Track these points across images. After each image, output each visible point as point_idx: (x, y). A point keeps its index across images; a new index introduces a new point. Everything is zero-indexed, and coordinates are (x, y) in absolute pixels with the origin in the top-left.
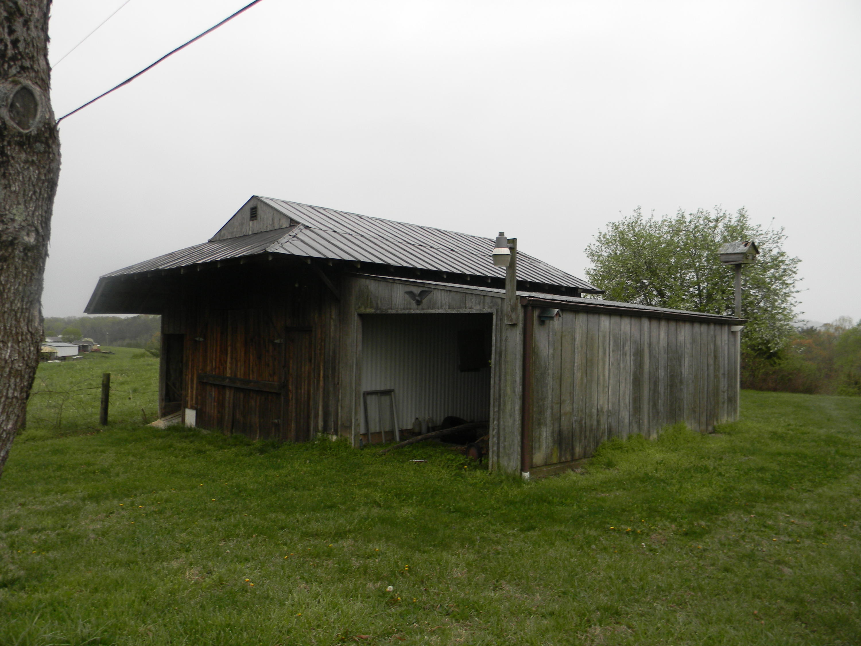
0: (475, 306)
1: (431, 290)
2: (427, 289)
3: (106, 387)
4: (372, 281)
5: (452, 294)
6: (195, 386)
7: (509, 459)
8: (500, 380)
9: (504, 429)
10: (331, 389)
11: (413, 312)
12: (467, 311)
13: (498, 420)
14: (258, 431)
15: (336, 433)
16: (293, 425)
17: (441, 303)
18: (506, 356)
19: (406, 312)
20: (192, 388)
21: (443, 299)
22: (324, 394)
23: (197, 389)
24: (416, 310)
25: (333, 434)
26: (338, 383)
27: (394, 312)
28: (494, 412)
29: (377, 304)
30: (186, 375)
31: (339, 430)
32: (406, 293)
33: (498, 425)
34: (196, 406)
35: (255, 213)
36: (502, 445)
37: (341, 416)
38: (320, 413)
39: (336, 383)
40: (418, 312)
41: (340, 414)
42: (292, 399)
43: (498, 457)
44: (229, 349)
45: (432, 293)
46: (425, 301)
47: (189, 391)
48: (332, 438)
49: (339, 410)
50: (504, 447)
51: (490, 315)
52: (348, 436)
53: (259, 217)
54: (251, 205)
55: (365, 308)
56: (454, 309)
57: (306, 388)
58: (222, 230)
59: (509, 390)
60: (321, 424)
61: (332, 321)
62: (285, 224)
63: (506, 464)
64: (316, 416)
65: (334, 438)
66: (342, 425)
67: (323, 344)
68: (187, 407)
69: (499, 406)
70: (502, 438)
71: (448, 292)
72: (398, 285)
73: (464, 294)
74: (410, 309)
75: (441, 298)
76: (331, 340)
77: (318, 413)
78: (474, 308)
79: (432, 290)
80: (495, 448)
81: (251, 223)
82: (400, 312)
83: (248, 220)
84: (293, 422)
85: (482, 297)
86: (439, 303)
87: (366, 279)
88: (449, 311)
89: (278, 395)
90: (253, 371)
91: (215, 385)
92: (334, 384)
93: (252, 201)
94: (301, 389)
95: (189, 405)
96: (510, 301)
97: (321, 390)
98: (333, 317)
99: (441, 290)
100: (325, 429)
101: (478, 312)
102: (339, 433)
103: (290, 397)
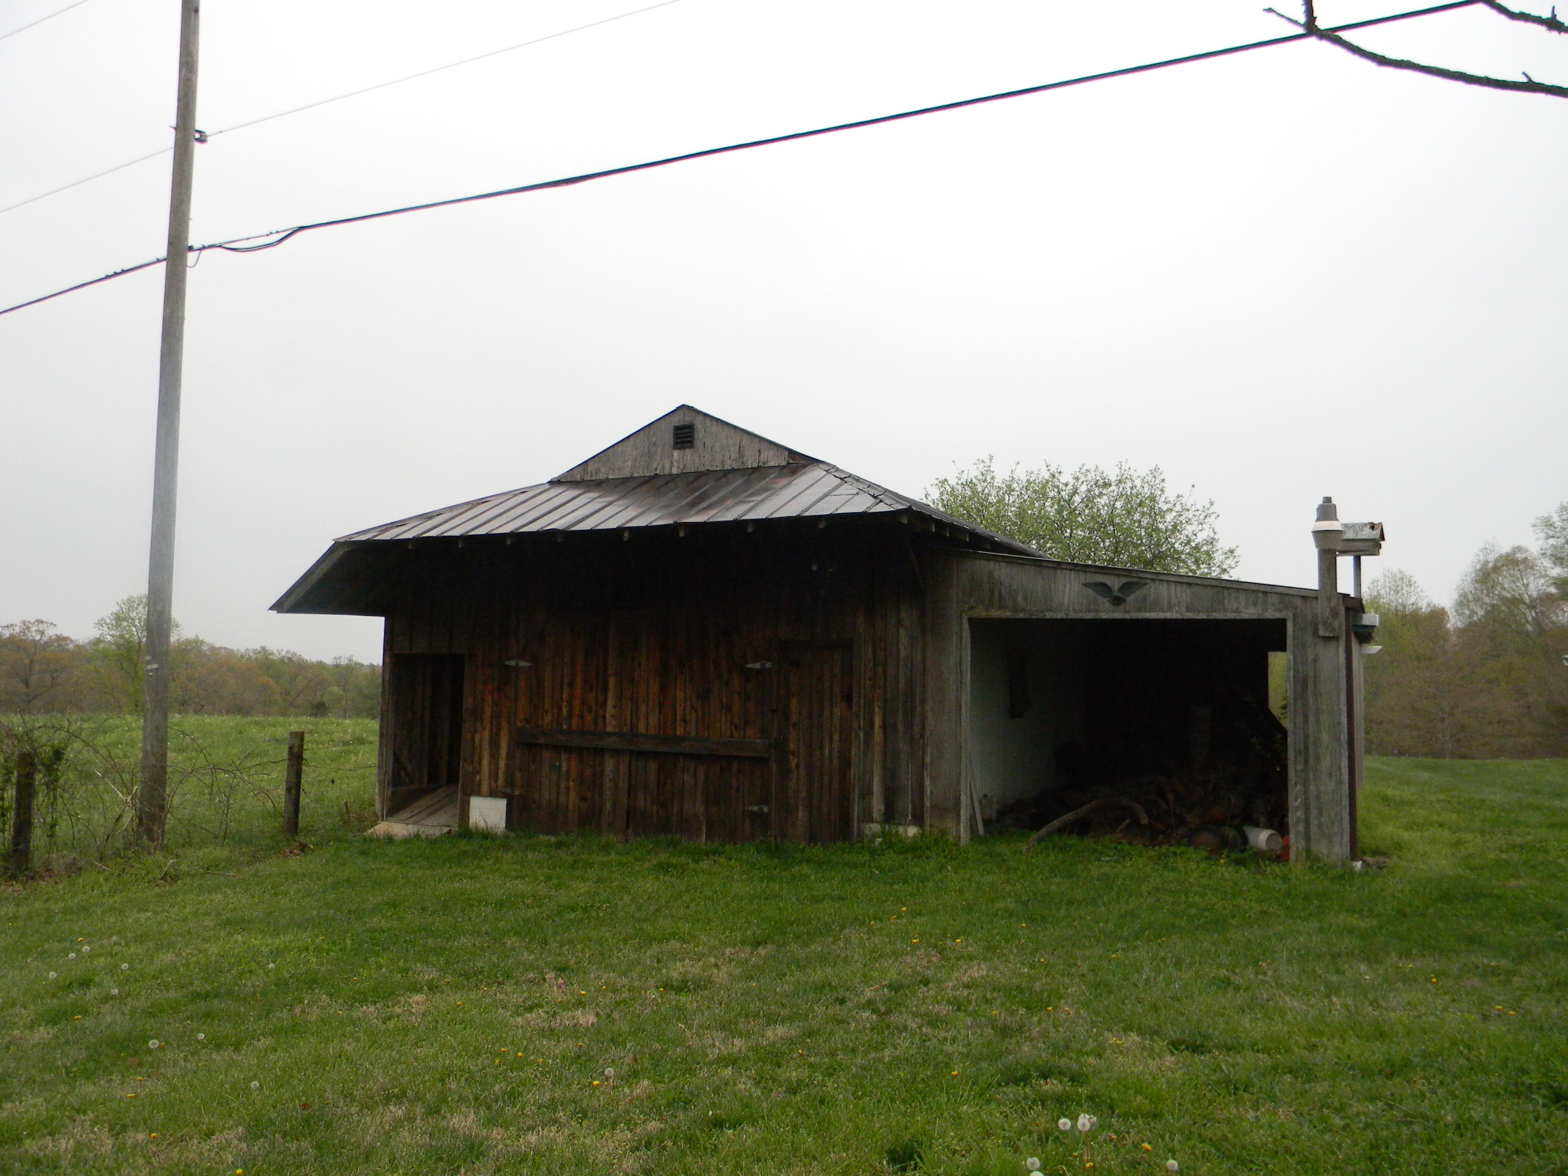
0: (1246, 607)
1: (1143, 581)
2: (1135, 580)
3: (296, 758)
4: (1003, 564)
5: (1194, 589)
6: (503, 752)
7: (1331, 842)
8: (1306, 721)
9: (1318, 797)
10: (903, 747)
11: (1104, 616)
12: (1230, 616)
13: (1306, 784)
14: (704, 828)
15: (918, 820)
16: (801, 814)
17: (1169, 602)
18: (1315, 685)
19: (1090, 616)
20: (494, 756)
21: (1173, 595)
22: (885, 756)
23: (510, 756)
24: (1107, 612)
25: (909, 825)
26: (922, 736)
27: (1060, 615)
28: (1296, 771)
29: (1015, 601)
30: (475, 732)
31: (927, 815)
32: (1086, 585)
33: (1306, 792)
34: (508, 791)
35: (690, 437)
36: (1314, 822)
37: (932, 793)
38: (877, 788)
39: (917, 736)
40: (1118, 616)
41: (928, 790)
42: (797, 766)
43: (1308, 839)
44: (612, 681)
45: (1148, 586)
46: (1131, 599)
47: (485, 762)
48: (906, 831)
49: (927, 782)
50: (1320, 826)
51: (1282, 623)
52: (950, 824)
53: (698, 443)
54: (677, 421)
55: (987, 609)
56: (1199, 612)
57: (836, 744)
58: (591, 463)
59: (1325, 737)
60: (877, 807)
61: (902, 631)
62: (774, 460)
63: (1324, 850)
64: (867, 793)
65: (912, 831)
66: (934, 807)
67: (880, 669)
68: (479, 794)
69: (1306, 761)
70: (1314, 812)
71: (1185, 586)
72: (1068, 572)
73: (1220, 590)
74: (1097, 611)
75: (1169, 594)
76: (902, 663)
77: (870, 787)
78: (1243, 610)
79: (1148, 581)
80: (1301, 828)
81: (676, 454)
82: (1073, 616)
83: (668, 447)
84: (800, 808)
85: (1260, 595)
86: (1165, 603)
87: (988, 560)
88: (1190, 615)
89: (760, 761)
90: (684, 720)
91: (568, 749)
92: (912, 738)
93: (681, 413)
94: (821, 748)
95: (485, 788)
96: (1329, 600)
97: (877, 749)
98: (906, 622)
99: (1168, 581)
100: (890, 817)
101: (1255, 617)
102: (928, 822)
103: (793, 764)
